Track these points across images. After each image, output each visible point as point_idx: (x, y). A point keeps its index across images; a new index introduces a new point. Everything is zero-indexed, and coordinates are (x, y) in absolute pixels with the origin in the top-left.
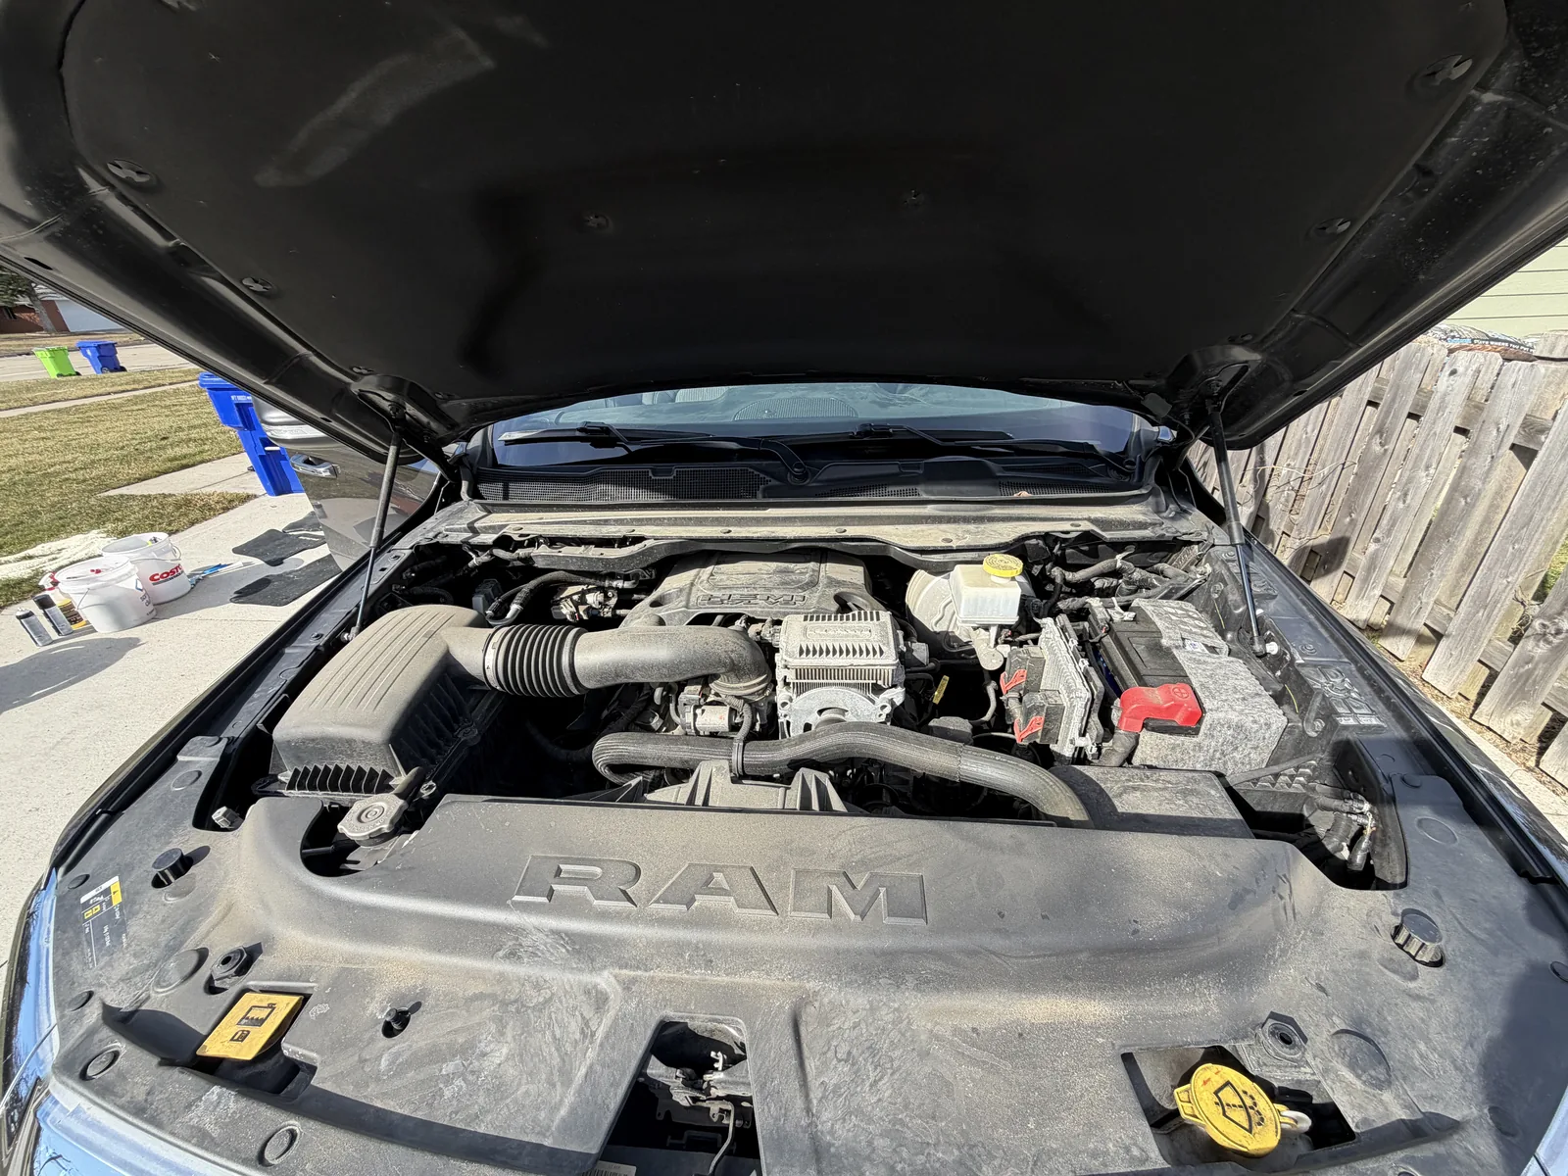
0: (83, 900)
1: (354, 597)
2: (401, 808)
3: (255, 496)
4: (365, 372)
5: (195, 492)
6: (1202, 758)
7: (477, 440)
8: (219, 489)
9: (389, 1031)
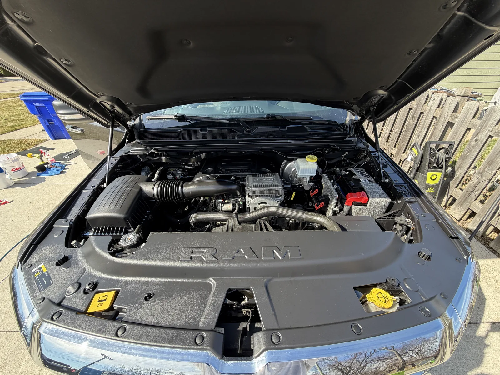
0: (33, 271)
1: (104, 172)
2: (138, 237)
3: (47, 140)
4: (102, 94)
5: (23, 139)
6: (368, 212)
7: (137, 120)
8: (33, 137)
9: (146, 299)
